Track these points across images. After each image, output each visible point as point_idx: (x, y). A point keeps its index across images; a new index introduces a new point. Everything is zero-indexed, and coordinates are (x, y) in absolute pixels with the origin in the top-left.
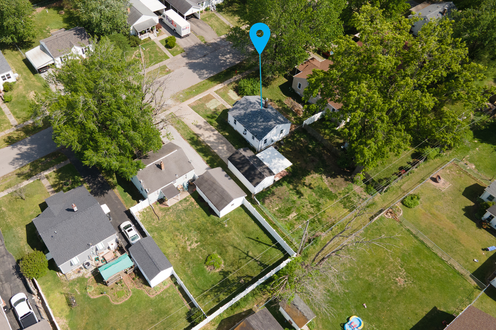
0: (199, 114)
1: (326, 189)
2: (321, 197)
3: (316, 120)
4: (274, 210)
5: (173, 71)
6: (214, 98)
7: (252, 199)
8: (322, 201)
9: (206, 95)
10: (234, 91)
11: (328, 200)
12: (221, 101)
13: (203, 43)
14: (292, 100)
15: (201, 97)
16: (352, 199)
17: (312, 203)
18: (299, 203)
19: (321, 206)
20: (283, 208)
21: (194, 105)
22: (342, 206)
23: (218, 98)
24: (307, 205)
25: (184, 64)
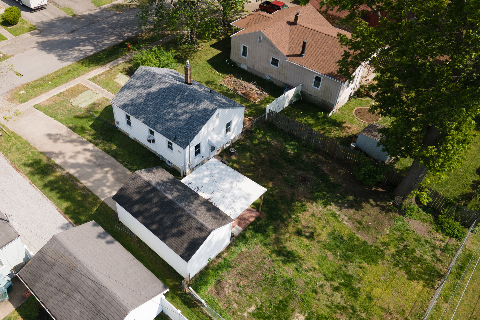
0: (55, 118)
1: (351, 239)
2: (348, 259)
3: (286, 105)
4: (246, 314)
5: (12, 56)
6: (88, 89)
7: (185, 293)
8: (352, 269)
9: (72, 86)
10: (126, 74)
11: (365, 264)
12: (102, 92)
13: (69, 16)
14: (235, 79)
15: (62, 91)
16: (418, 254)
17: (332, 280)
18: (303, 284)
19: (356, 285)
20: (267, 304)
21: (48, 104)
22: (403, 274)
23: (97, 89)
24: (321, 286)
25: (34, 44)
